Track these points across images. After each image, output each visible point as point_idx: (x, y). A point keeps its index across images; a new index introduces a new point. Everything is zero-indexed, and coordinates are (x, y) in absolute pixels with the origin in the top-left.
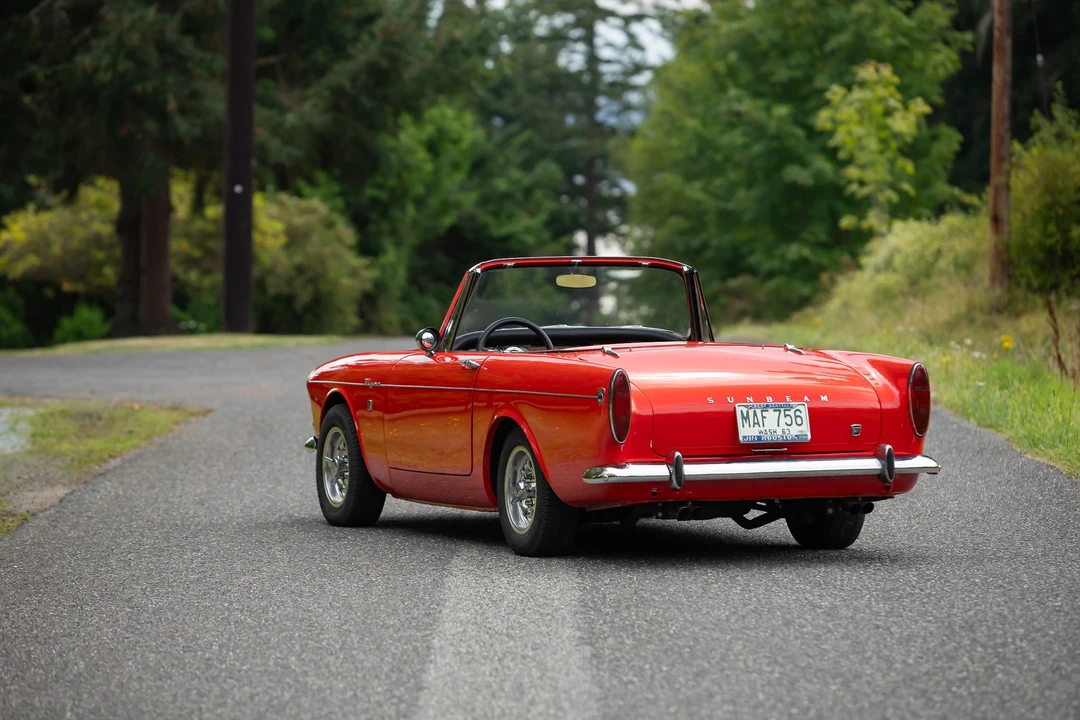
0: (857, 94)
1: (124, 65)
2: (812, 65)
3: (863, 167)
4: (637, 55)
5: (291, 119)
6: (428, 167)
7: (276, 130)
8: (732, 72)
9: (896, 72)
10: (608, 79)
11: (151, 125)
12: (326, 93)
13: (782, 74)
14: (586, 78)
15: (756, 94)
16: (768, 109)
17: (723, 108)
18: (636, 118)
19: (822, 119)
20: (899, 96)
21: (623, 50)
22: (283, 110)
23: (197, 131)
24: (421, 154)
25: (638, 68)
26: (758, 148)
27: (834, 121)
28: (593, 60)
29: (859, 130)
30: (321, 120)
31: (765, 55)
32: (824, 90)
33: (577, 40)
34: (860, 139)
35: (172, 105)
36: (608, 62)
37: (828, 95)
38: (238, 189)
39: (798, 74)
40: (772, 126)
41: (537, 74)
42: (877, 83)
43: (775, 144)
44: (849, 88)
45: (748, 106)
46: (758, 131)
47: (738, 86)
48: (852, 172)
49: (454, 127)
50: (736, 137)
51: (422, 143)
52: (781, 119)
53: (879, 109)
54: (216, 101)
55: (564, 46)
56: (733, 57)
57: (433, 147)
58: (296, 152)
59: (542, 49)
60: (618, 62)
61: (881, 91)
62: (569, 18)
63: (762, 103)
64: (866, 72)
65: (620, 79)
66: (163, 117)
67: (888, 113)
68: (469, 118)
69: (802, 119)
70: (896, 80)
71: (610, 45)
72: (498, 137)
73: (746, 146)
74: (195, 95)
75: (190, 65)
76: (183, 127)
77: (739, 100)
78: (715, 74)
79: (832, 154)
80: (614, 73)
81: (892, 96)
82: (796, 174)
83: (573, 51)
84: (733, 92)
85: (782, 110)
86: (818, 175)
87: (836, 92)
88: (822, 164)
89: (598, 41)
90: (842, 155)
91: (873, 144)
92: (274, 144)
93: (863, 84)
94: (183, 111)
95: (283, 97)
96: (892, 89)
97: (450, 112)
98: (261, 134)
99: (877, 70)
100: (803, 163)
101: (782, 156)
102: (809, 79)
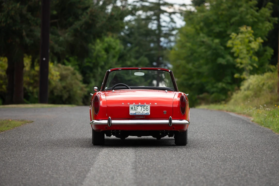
0: (240, 36)
1: (9, 21)
2: (227, 27)
3: (242, 59)
4: (173, 25)
5: (61, 38)
6: (105, 56)
7: (56, 42)
8: (201, 29)
9: (252, 29)
10: (164, 32)
11: (18, 40)
12: (72, 31)
13: (217, 29)
14: (157, 32)
15: (209, 36)
16: (213, 40)
17: (199, 40)
18: (173, 44)
19: (229, 44)
20: (253, 37)
21: (169, 23)
22: (59, 36)
23: (32, 42)
24: (103, 52)
25: (173, 29)
26: (209, 53)
27: (232, 44)
28: (159, 26)
29: (241, 47)
30: (70, 39)
31: (212, 24)
32: (230, 34)
33: (154, 20)
34: (241, 50)
35: (24, 34)
36: (164, 27)
37: (231, 36)
38: (44, 59)
39: (222, 29)
40: (214, 45)
41: (142, 30)
42: (246, 32)
43: (214, 51)
44: (238, 34)
45: (206, 39)
46: (209, 47)
47: (203, 33)
48: (238, 60)
49: (114, 44)
50: (202, 49)
51: (103, 49)
52: (216, 44)
53: (247, 40)
54: (38, 33)
55: (150, 22)
56: (202, 24)
57: (107, 50)
58: (62, 49)
59: (143, 22)
60: (167, 27)
61: (248, 35)
62: (152, 13)
63: (210, 38)
64: (243, 29)
65: (168, 32)
66: (21, 37)
67: (250, 42)
68: (118, 41)
69: (223, 44)
70: (252, 31)
71: (165, 21)
72: (128, 48)
73: (205, 52)
74: (31, 31)
75: (30, 21)
76: (27, 40)
77: (204, 37)
78: (196, 29)
79: (232, 54)
80: (166, 30)
81: (251, 37)
82: (221, 61)
83: (153, 23)
84: (201, 35)
85: (217, 41)
86: (228, 61)
87: (233, 35)
88: (229, 57)
89: (161, 20)
90: (235, 55)
91: (245, 51)
92: (56, 46)
93: (242, 33)
94: (28, 36)
95: (59, 32)
96: (251, 35)
97: (112, 40)
98: (52, 43)
99: (247, 28)
100: (223, 57)
101: (217, 55)
102: (225, 31)
